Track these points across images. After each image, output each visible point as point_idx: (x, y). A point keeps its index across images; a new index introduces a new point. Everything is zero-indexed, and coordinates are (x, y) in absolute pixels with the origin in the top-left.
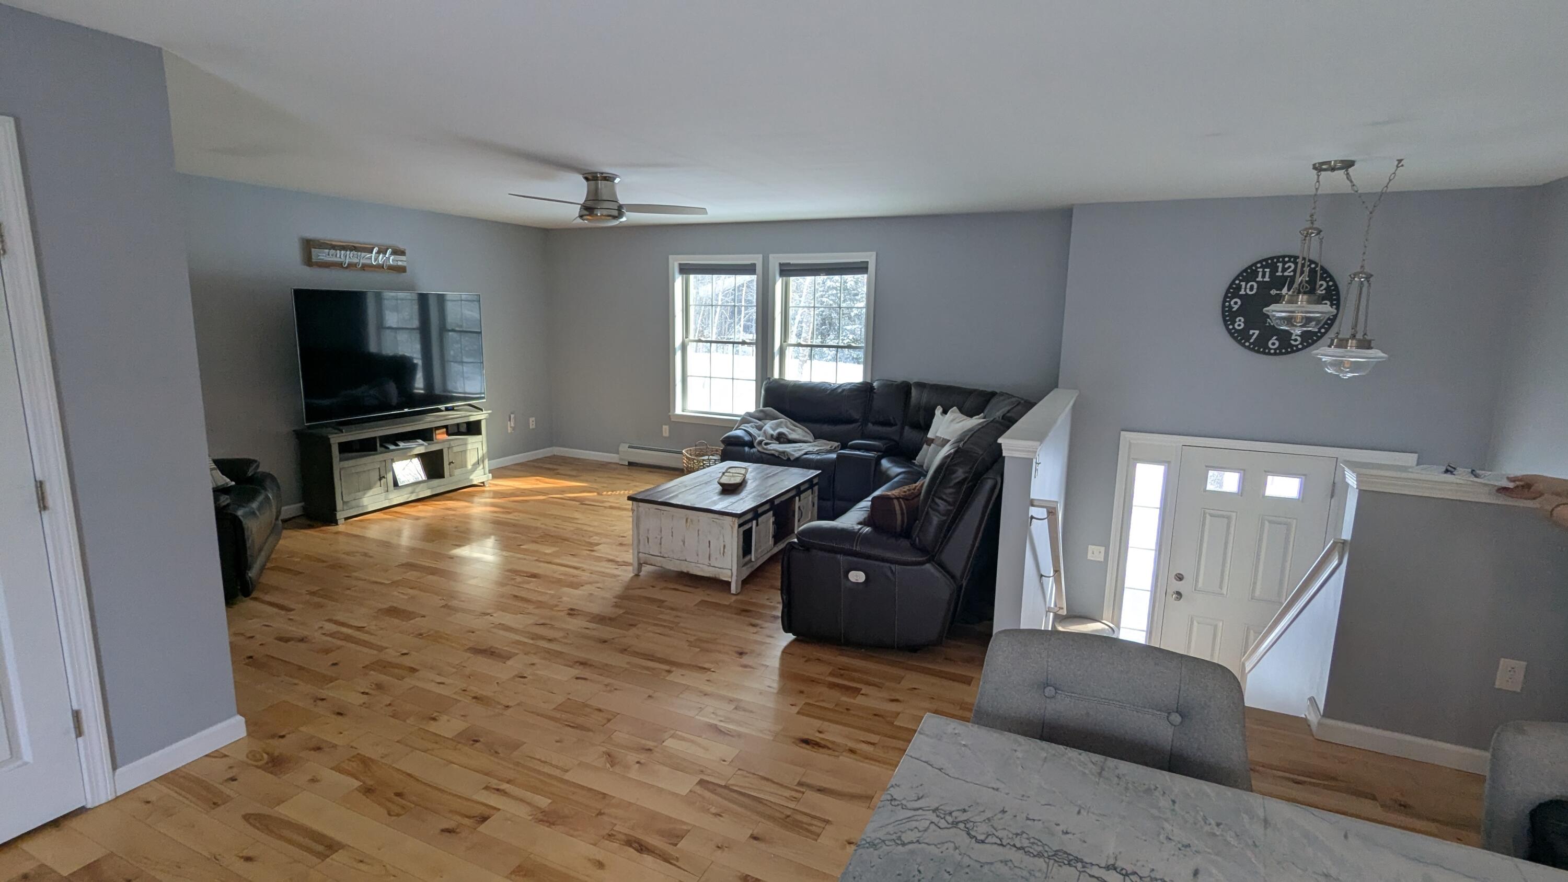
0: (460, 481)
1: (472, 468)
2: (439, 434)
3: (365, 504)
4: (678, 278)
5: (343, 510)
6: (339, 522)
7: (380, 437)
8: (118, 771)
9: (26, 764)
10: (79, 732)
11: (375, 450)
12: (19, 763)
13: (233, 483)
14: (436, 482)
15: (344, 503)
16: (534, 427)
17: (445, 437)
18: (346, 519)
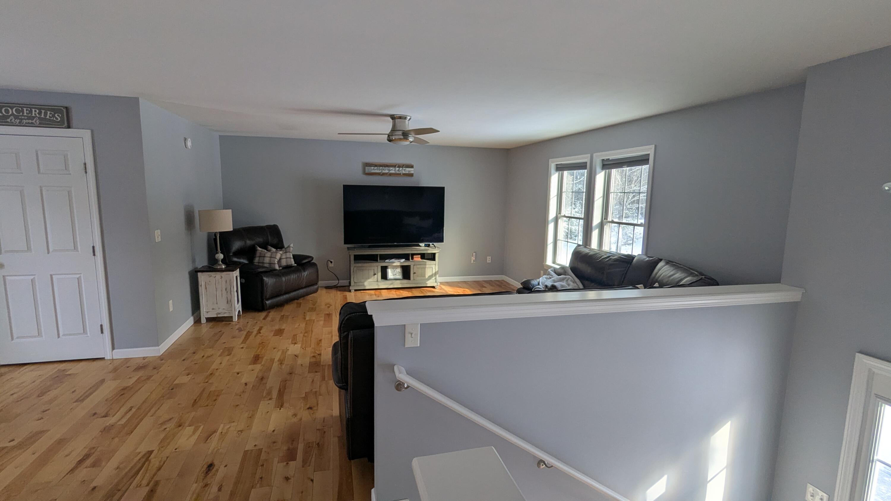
0: (420, 283)
1: (427, 278)
2: (415, 258)
3: (365, 285)
4: (554, 174)
5: (354, 286)
6: (352, 291)
7: (380, 255)
8: (115, 351)
9: (88, 336)
10: (102, 332)
11: (377, 261)
12: (87, 335)
13: (296, 265)
14: (406, 281)
15: (355, 283)
16: (490, 262)
17: (420, 259)
18: (356, 290)
